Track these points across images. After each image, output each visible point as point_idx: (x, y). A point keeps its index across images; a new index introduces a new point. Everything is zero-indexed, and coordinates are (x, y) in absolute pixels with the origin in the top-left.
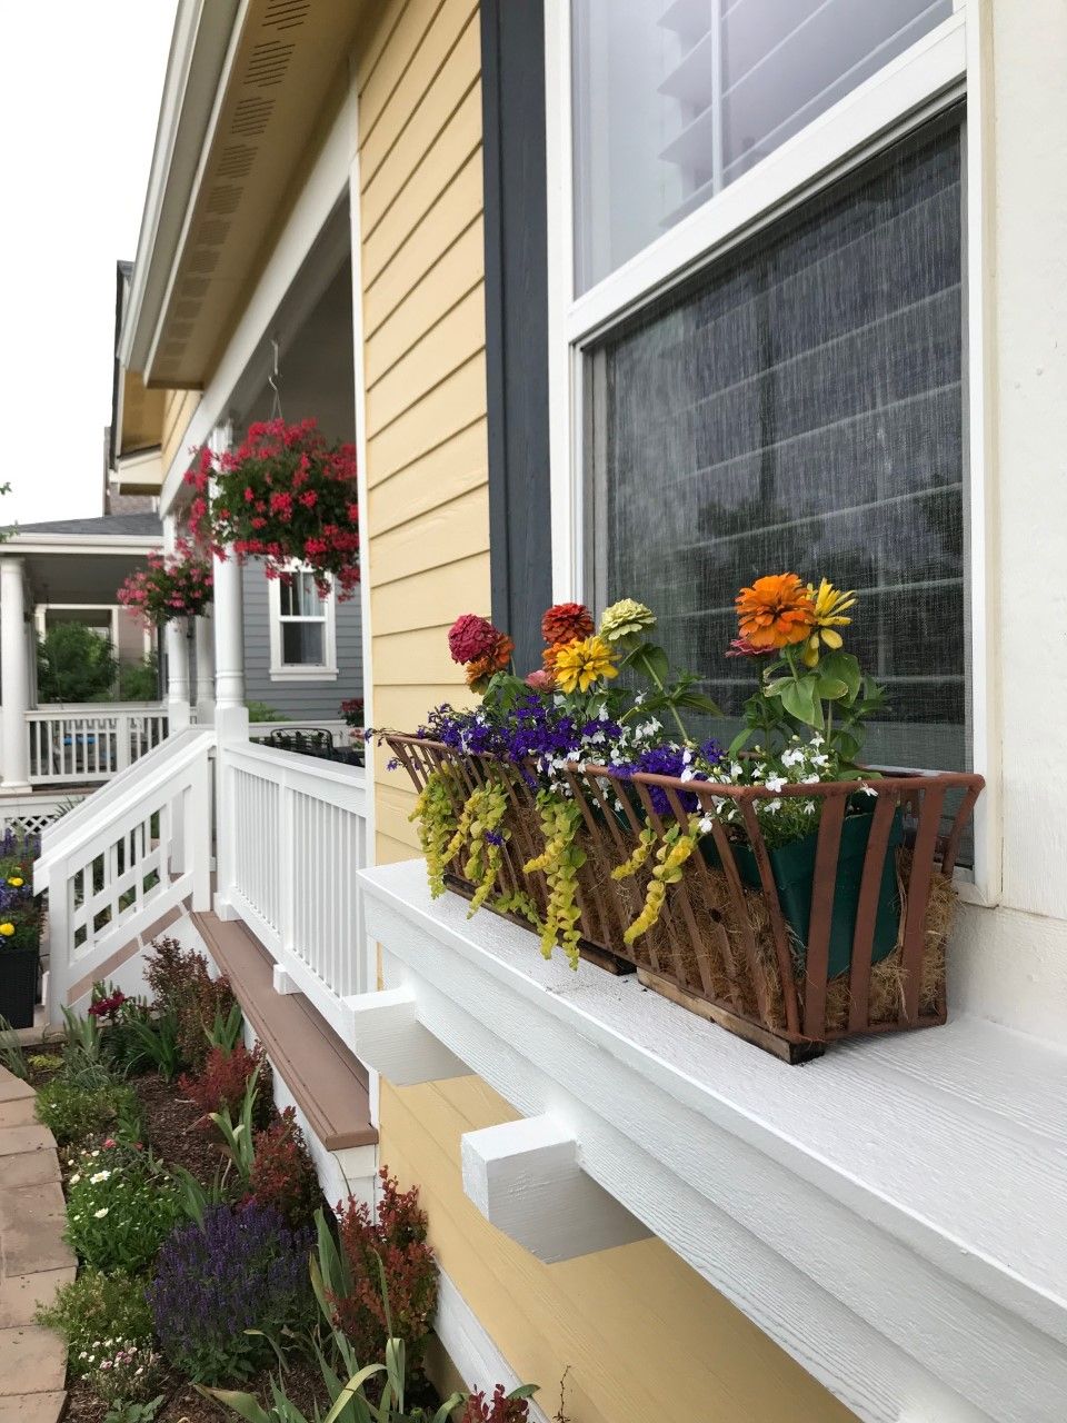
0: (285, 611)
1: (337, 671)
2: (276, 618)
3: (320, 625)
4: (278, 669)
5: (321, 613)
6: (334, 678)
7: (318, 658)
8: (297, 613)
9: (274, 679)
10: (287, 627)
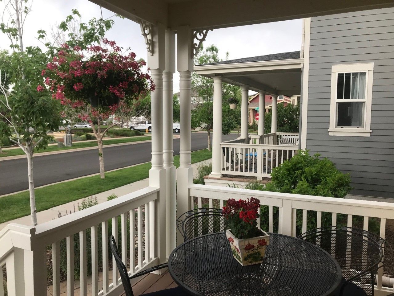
0: (339, 96)
1: (371, 131)
2: (334, 101)
3: (362, 103)
4: (334, 129)
5: (363, 97)
6: (368, 135)
7: (359, 124)
8: (347, 97)
9: (330, 134)
10: (340, 105)
